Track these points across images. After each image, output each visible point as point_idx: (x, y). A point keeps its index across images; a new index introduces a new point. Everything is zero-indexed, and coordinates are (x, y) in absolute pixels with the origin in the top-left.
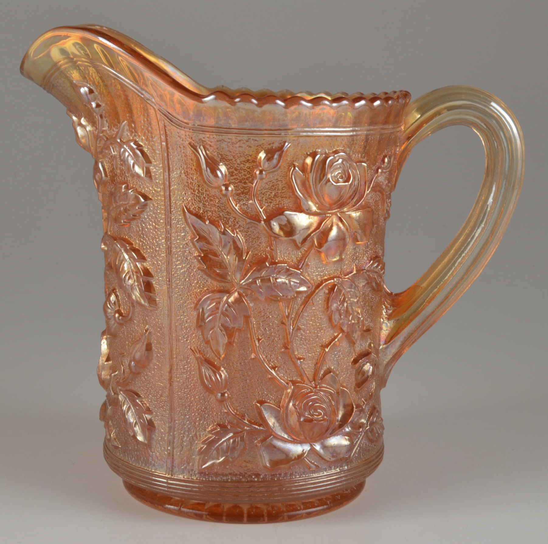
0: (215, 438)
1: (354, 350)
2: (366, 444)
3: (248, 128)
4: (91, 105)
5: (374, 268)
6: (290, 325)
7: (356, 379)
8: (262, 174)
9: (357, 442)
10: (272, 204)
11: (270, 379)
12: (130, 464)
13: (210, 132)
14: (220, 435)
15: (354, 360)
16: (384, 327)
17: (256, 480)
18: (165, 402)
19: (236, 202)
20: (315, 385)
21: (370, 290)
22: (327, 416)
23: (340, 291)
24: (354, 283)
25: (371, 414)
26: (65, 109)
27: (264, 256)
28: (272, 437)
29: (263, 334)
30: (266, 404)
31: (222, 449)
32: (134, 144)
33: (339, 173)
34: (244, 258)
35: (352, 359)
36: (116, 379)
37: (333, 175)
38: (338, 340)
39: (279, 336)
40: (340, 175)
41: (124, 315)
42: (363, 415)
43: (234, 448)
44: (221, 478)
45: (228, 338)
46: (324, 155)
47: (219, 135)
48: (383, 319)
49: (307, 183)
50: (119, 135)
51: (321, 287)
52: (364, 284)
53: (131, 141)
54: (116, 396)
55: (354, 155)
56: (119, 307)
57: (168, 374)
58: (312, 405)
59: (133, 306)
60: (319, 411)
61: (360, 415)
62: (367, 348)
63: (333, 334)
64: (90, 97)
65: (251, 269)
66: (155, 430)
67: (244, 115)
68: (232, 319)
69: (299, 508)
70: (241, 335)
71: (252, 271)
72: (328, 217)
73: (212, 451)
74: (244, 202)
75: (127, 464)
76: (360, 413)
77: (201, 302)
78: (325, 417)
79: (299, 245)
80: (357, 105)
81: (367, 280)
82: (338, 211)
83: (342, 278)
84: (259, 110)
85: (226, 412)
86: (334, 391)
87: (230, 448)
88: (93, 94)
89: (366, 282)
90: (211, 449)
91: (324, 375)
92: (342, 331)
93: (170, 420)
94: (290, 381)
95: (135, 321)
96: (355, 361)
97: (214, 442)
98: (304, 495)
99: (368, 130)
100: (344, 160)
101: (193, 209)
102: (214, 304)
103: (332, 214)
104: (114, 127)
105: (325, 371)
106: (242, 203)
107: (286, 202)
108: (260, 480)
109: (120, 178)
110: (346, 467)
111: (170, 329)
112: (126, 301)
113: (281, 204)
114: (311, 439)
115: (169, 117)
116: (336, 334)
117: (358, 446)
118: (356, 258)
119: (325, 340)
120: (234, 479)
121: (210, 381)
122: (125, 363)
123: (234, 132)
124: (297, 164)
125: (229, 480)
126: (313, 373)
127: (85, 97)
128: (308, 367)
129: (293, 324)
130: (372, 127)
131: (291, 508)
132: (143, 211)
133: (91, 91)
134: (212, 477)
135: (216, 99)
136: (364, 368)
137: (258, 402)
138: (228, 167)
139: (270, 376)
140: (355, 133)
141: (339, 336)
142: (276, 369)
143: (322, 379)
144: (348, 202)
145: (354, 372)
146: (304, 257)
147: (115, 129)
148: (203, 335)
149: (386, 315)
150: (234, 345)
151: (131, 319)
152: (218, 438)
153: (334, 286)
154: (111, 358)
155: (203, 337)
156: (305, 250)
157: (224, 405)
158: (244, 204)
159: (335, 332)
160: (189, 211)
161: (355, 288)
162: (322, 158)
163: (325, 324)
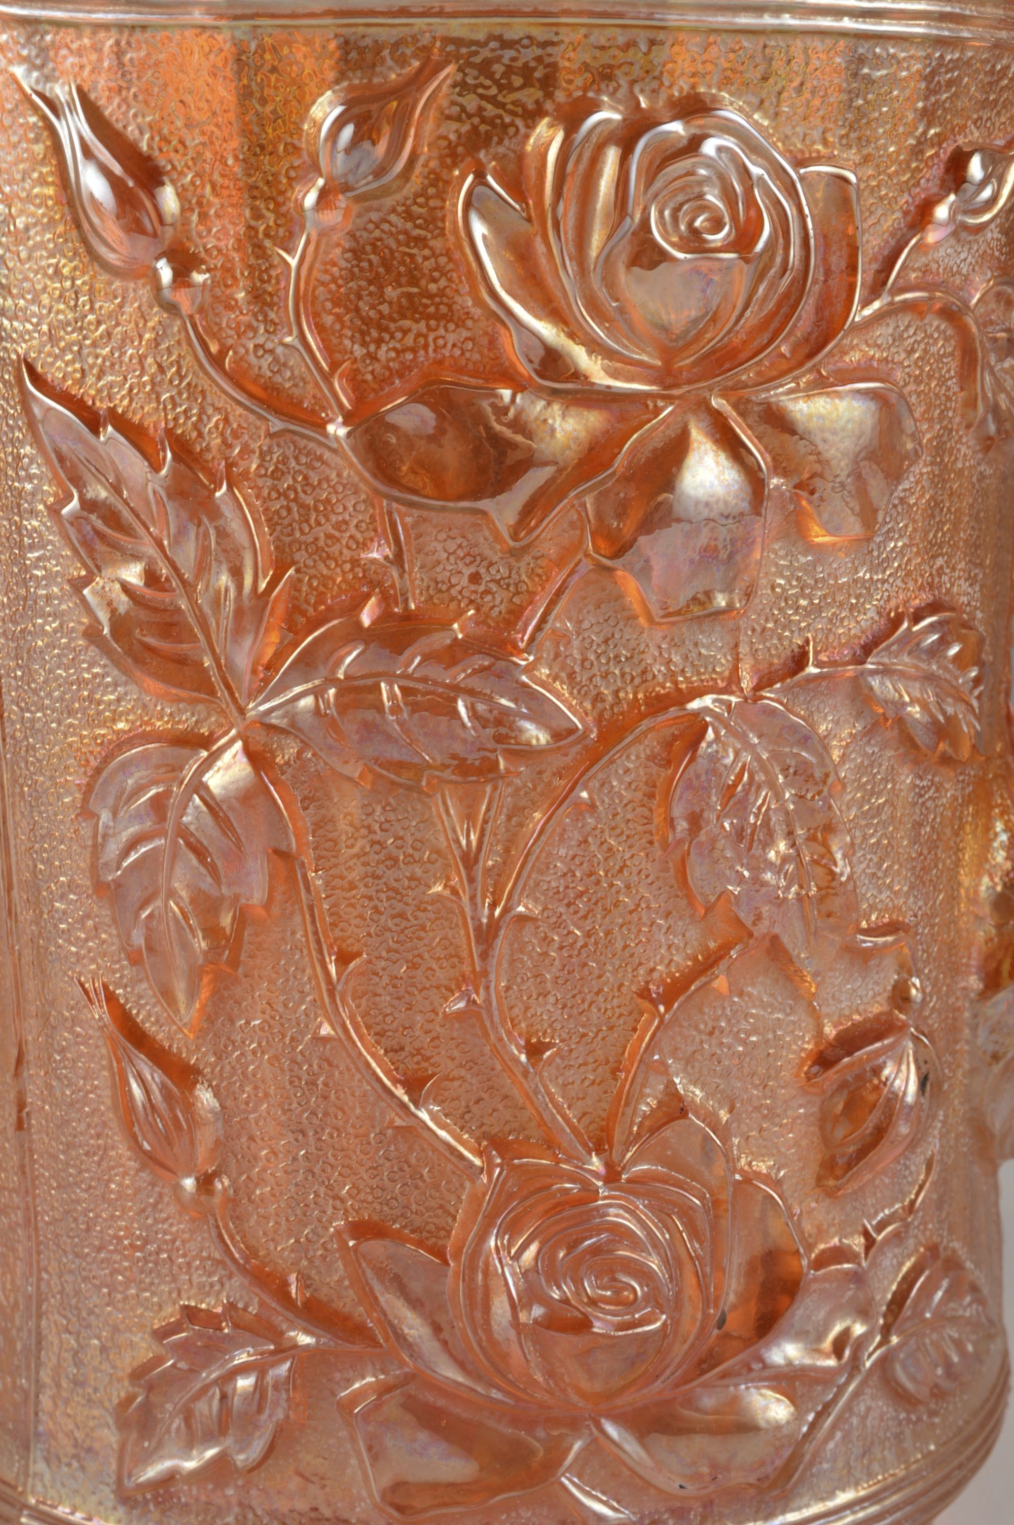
0: (174, 1365)
7: (825, 1141)
10: (384, 348)
14: (194, 1357)
20: (610, 1164)
31: (203, 1414)
43: (247, 1419)
65: (296, 644)
68: (220, 864)
71: (297, 652)
73: (168, 1418)
74: (259, 340)
79: (509, 537)
82: (710, 389)
86: (700, 1196)
87: (233, 1414)
97: (171, 1382)
102: (150, 793)
106: (248, 343)
113: (426, 347)
116: (715, 944)
129: (496, 892)
137: (351, 1227)
141: (732, 954)
143: (642, 1139)
148: (116, 924)
152: (189, 1370)
153: (699, 728)
155: (119, 936)
158: (256, 348)
160: (42, 386)
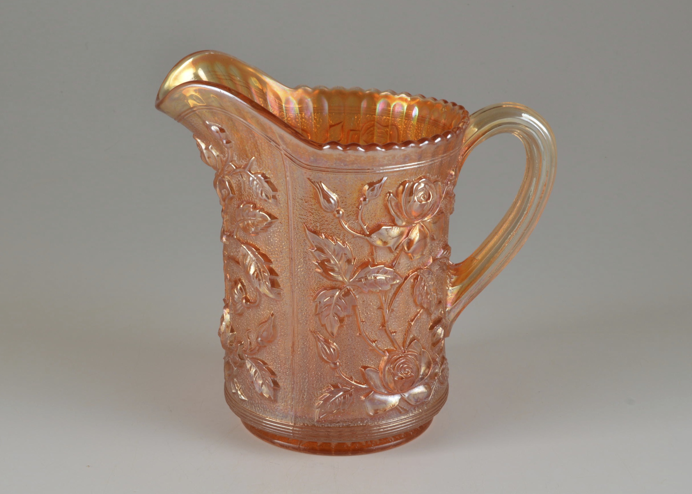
0: (329, 396)
1: (431, 319)
2: (439, 387)
3: (356, 169)
4: (223, 142)
5: (444, 255)
6: (387, 309)
7: (432, 340)
8: (366, 201)
9: (433, 387)
10: (373, 222)
11: (371, 350)
12: (257, 414)
13: (326, 172)
14: (333, 393)
15: (431, 326)
16: (449, 293)
17: (361, 424)
18: (287, 369)
19: (346, 222)
20: (404, 350)
21: (441, 272)
22: (413, 373)
23: (422, 278)
24: (431, 270)
25: (442, 364)
26: (191, 134)
27: (367, 260)
28: (373, 392)
29: (366, 318)
30: (368, 369)
31: (336, 403)
32: (262, 176)
33: (422, 194)
34: (352, 264)
35: (430, 326)
36: (243, 348)
37: (418, 197)
38: (420, 315)
39: (378, 317)
40: (423, 195)
41: (251, 301)
42: (437, 367)
43: (344, 403)
44: (335, 425)
45: (340, 323)
46: (412, 183)
47: (333, 174)
48: (448, 287)
49: (399, 204)
50: (248, 167)
51: (408, 279)
52: (437, 268)
53: (259, 173)
54: (242, 361)
55: (432, 177)
56: (246, 295)
57: (290, 348)
58: (402, 367)
59: (260, 296)
60: (407, 370)
61: (435, 367)
62: (439, 315)
63: (416, 310)
64: (222, 135)
65: (358, 271)
66: (280, 390)
67: (354, 159)
68: (343, 309)
69: (391, 441)
70: (349, 319)
71: (358, 273)
72: (413, 226)
73: (328, 405)
74: (352, 222)
75: (254, 414)
76: (435, 365)
77: (318, 296)
78: (412, 374)
79: (394, 251)
80: (437, 141)
81: (439, 265)
82: (421, 221)
83: (423, 269)
84: (365, 155)
85: (338, 376)
86: (418, 354)
87: (342, 402)
88: (224, 133)
89: (439, 267)
90: (327, 404)
91: (410, 343)
92: (423, 307)
93: (293, 383)
94: (386, 350)
95: (261, 307)
96: (432, 328)
97: (328, 399)
98: (396, 432)
99: (442, 157)
100: (425, 184)
101: (312, 227)
102: (329, 298)
103: (416, 224)
104: (243, 159)
105: (411, 339)
106: (350, 222)
107: (384, 219)
108: (364, 425)
109: (248, 198)
110: (426, 408)
111: (293, 314)
112: (252, 291)
113: (379, 221)
114: (401, 391)
115: (293, 160)
116: (418, 310)
117: (434, 390)
118: (432, 251)
119: (411, 316)
120: (345, 425)
121: (326, 354)
122: (251, 337)
123: (345, 172)
124: (392, 191)
125: (341, 426)
126: (402, 342)
127: (217, 134)
128: (399, 338)
129: (388, 308)
130: (446, 154)
131: (385, 441)
132: (270, 226)
133: (222, 130)
134: (327, 424)
135: (329, 148)
136: (438, 331)
137: (362, 367)
138: (340, 197)
139: (371, 348)
140: (433, 162)
141: (421, 312)
142: (376, 342)
143: (409, 345)
144: (428, 213)
145: (431, 335)
146: (396, 258)
147: (243, 161)
148: (320, 320)
149: (450, 283)
150: (345, 326)
151: (258, 306)
152: (333, 396)
153: (418, 276)
154: (235, 330)
155: (320, 322)
156: (397, 253)
157: (337, 372)
158: (351, 223)
159: (418, 309)
160: (309, 230)
161: (432, 274)
162: (410, 185)
163: (412, 304)
